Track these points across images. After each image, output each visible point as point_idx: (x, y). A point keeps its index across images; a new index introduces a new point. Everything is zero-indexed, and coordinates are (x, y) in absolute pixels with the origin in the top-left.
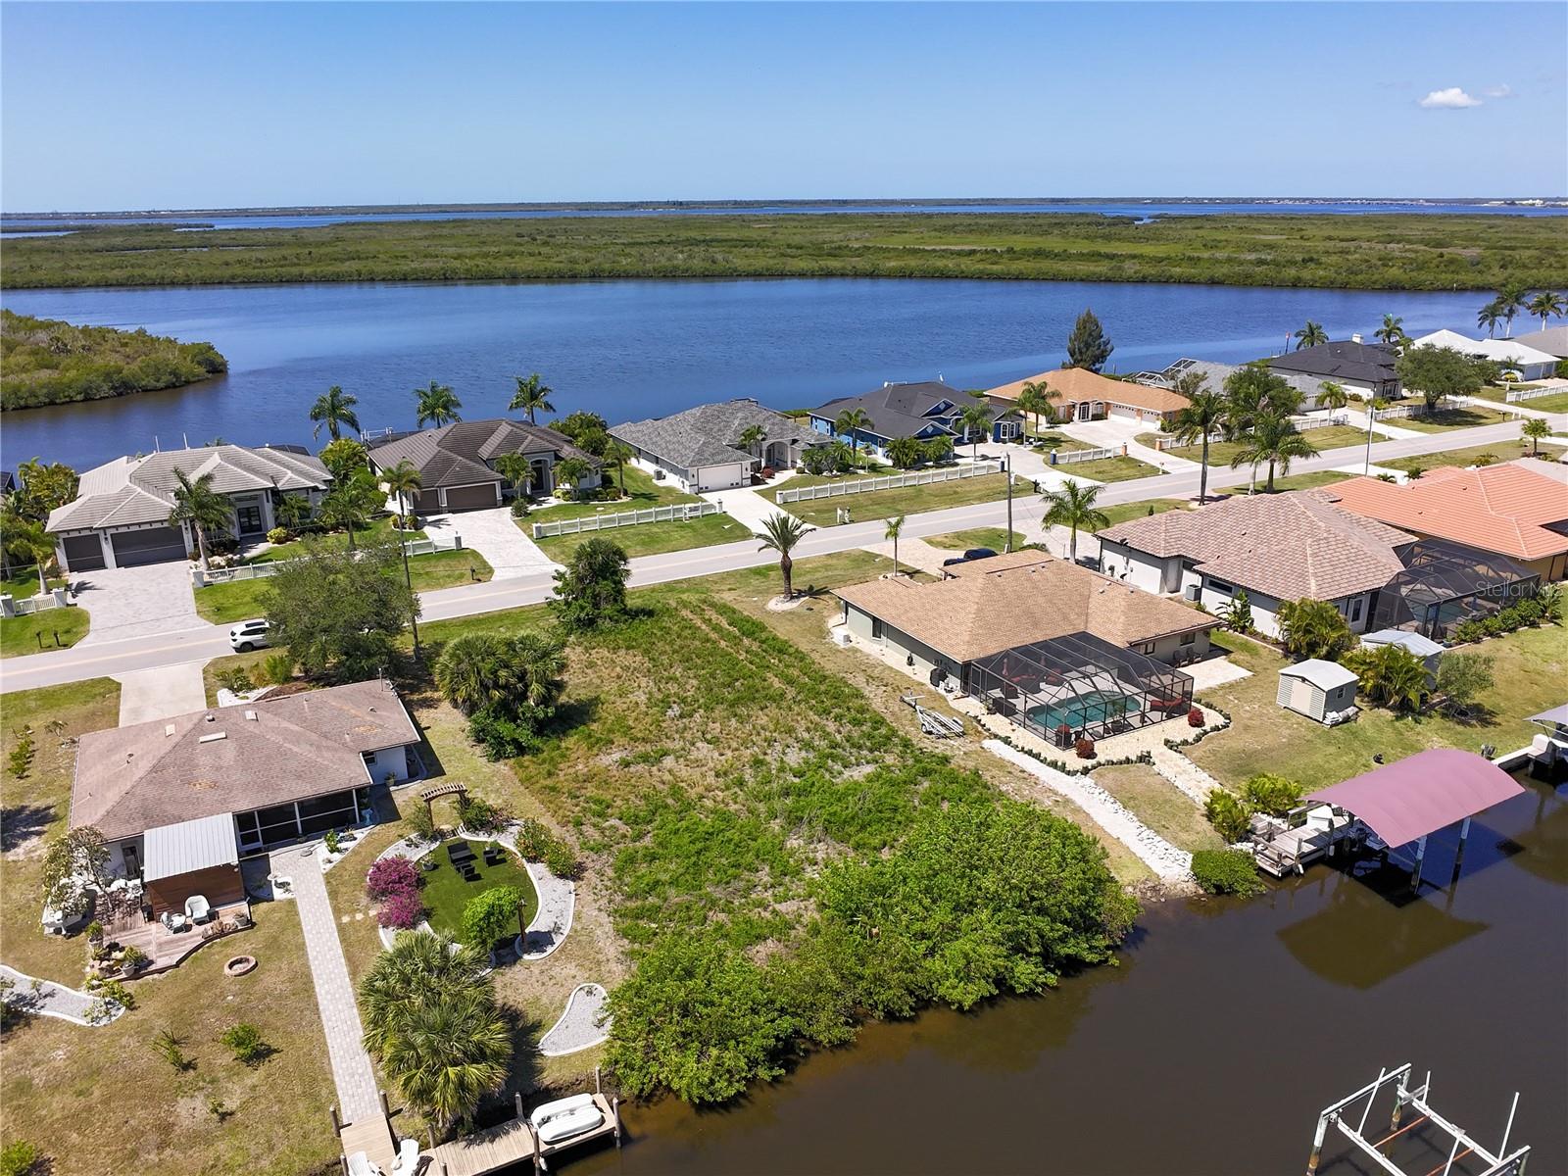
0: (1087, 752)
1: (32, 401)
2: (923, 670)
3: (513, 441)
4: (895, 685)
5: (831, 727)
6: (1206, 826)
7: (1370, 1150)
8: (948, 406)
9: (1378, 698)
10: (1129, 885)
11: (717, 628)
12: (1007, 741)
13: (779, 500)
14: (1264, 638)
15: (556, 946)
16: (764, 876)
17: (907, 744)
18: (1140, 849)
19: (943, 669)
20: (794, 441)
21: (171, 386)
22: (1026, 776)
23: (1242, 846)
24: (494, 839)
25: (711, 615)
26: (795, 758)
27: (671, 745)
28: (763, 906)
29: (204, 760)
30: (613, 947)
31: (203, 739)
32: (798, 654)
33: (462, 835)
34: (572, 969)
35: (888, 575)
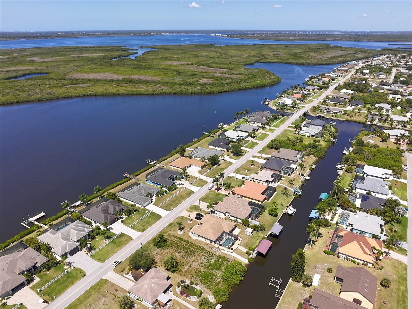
0: (232, 249)
2: (209, 242)
4: (207, 245)
5: (205, 255)
6: (246, 255)
7: (273, 285)
8: (171, 176)
9: (255, 230)
10: (244, 264)
11: (176, 240)
12: (223, 250)
13: (159, 206)
14: (239, 223)
15: (203, 293)
16: (214, 277)
17: (215, 254)
18: (242, 260)
19: (211, 241)
22: (228, 255)
23: (251, 256)
24: (185, 284)
25: (173, 238)
26: (205, 261)
27: (191, 263)
28: (217, 281)
29: (154, 288)
30: (208, 291)
31: (152, 286)
32: (191, 242)
33: (182, 284)
34: (206, 294)
35: (189, 222)
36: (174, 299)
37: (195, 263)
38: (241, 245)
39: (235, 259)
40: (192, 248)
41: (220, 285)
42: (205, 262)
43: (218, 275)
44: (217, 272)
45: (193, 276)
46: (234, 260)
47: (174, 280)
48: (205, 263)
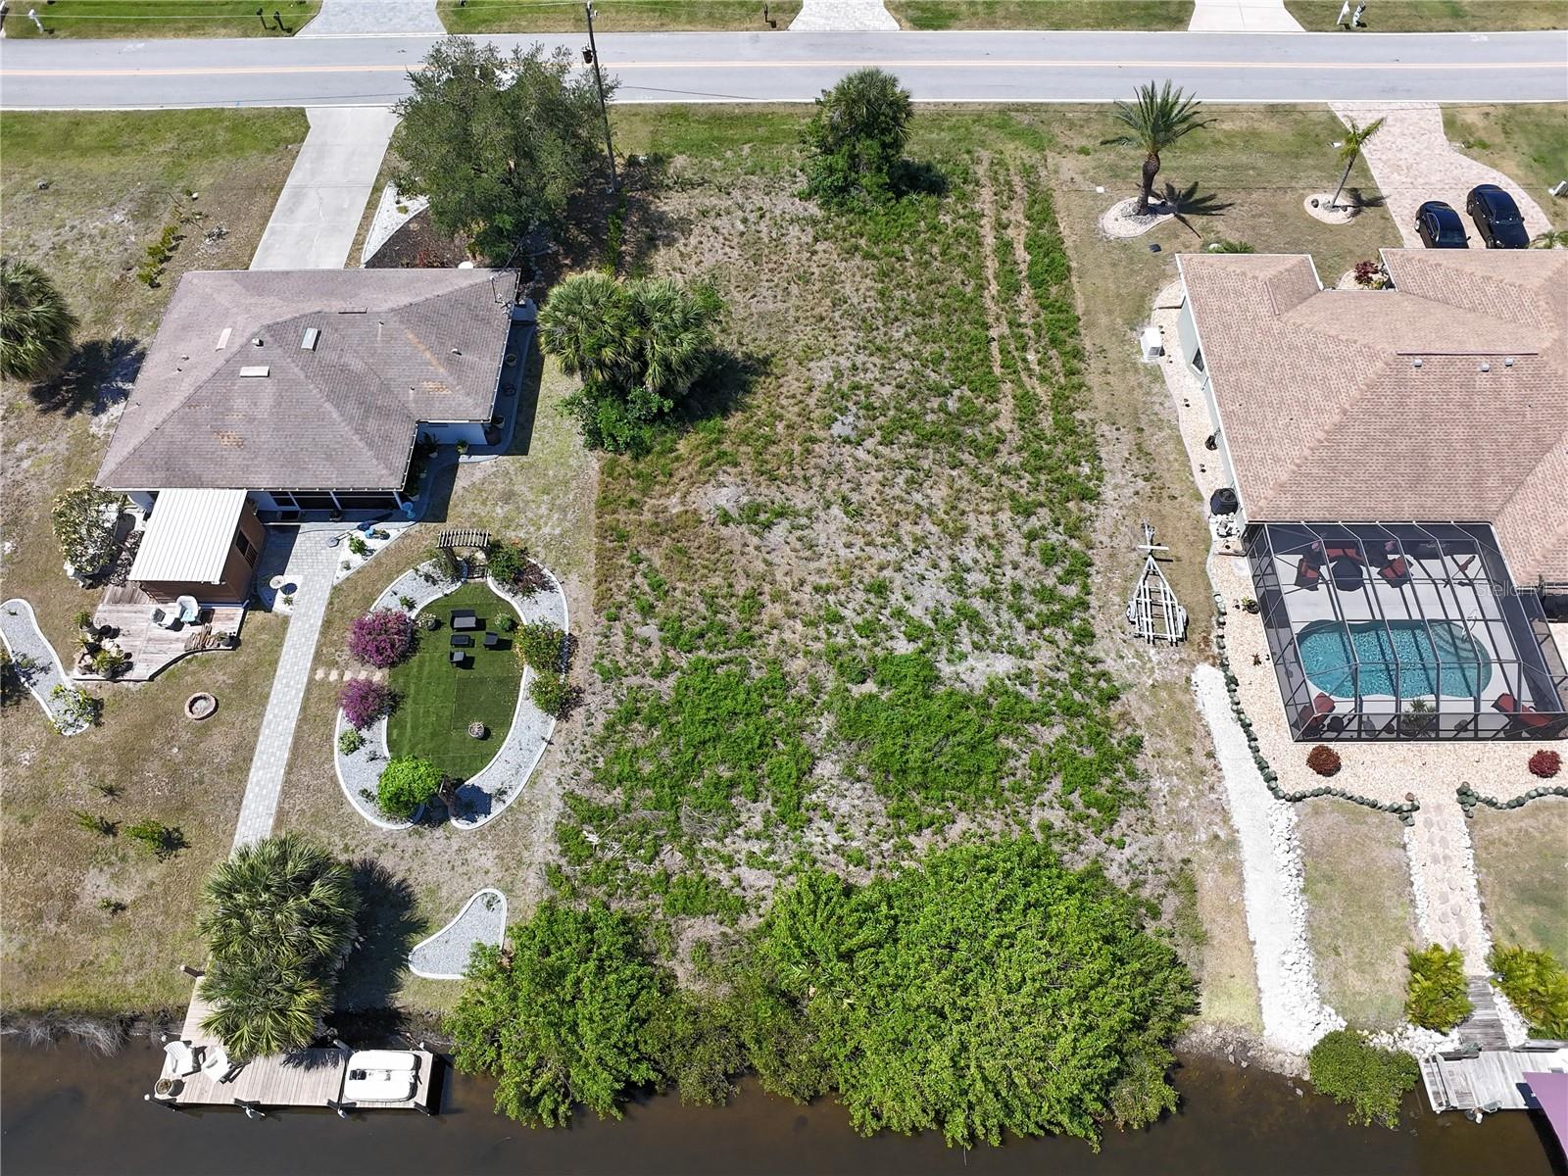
0: (1325, 764)
2: (1217, 470)
6: (1396, 976)
10: (1213, 1024)
11: (1006, 247)
12: (1232, 682)
15: (489, 817)
16: (759, 813)
17: (1086, 636)
18: (1267, 973)
22: (1205, 771)
23: (1421, 1042)
24: (516, 603)
25: (1016, 213)
26: (929, 596)
27: (801, 499)
28: (730, 863)
29: (240, 403)
30: (543, 849)
31: (245, 371)
32: (1077, 354)
33: (491, 584)
34: (488, 860)
35: (1323, 198)
36: (285, 621)
37: (829, 531)
38: (1497, 828)
39: (1207, 880)
40: (1006, 407)
41: (705, 928)
42: (916, 612)
43: (820, 836)
44: (852, 800)
45: (648, 611)
46: (1185, 884)
47: (508, 497)
48: (899, 614)
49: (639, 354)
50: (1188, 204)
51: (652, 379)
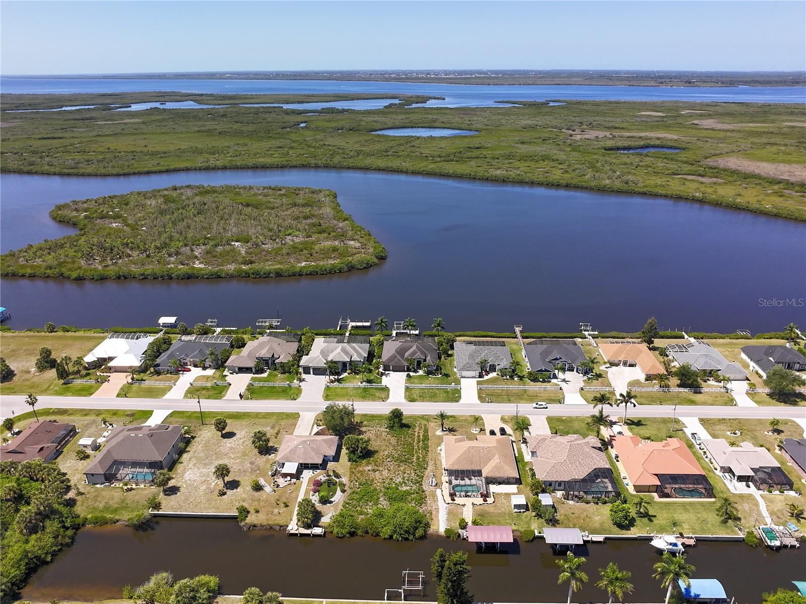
0: (453, 500)
1: (325, 272)
3: (414, 353)
5: (412, 475)
6: (458, 523)
8: (561, 358)
10: (432, 530)
11: (419, 436)
12: (442, 491)
13: (479, 388)
15: (333, 504)
16: (371, 504)
17: (421, 485)
18: (441, 523)
20: (498, 365)
21: (365, 268)
22: (436, 500)
23: (460, 531)
24: (337, 480)
25: (422, 431)
26: (399, 480)
27: (381, 468)
28: (367, 509)
29: (298, 451)
30: (340, 507)
31: (299, 447)
32: (428, 451)
33: (333, 477)
34: (332, 509)
35: (474, 429)
36: (302, 481)
37: (385, 473)
38: (477, 508)
39: (434, 513)
40: (415, 458)
41: (362, 516)
42: (397, 482)
43: (380, 506)
44: (384, 502)
45: (357, 481)
46: (431, 513)
47: (336, 467)
48: (394, 482)
49: (358, 447)
50: (451, 430)
51: (360, 449)
